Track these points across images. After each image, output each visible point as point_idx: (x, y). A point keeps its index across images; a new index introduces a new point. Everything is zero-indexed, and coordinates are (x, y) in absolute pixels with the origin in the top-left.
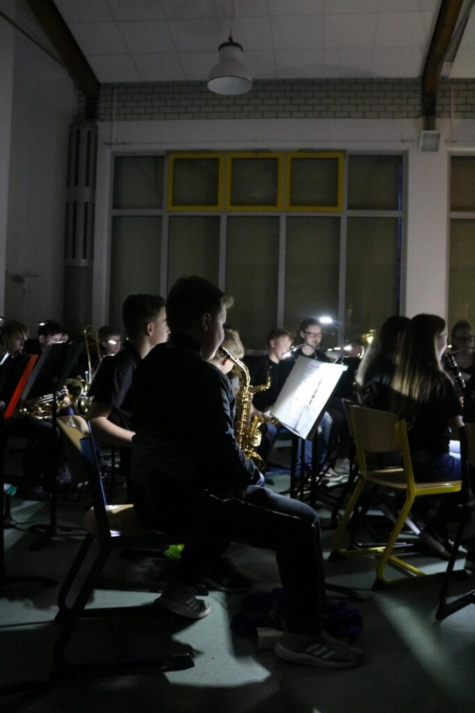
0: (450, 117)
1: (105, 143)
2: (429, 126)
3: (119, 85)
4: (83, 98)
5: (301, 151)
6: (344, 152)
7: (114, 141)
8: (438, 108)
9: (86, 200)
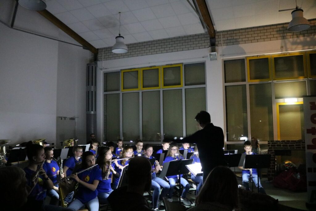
0: (221, 46)
1: (100, 69)
2: (213, 50)
3: (104, 48)
4: (93, 54)
5: (167, 65)
6: (182, 63)
7: (103, 68)
8: (217, 43)
9: (92, 90)
